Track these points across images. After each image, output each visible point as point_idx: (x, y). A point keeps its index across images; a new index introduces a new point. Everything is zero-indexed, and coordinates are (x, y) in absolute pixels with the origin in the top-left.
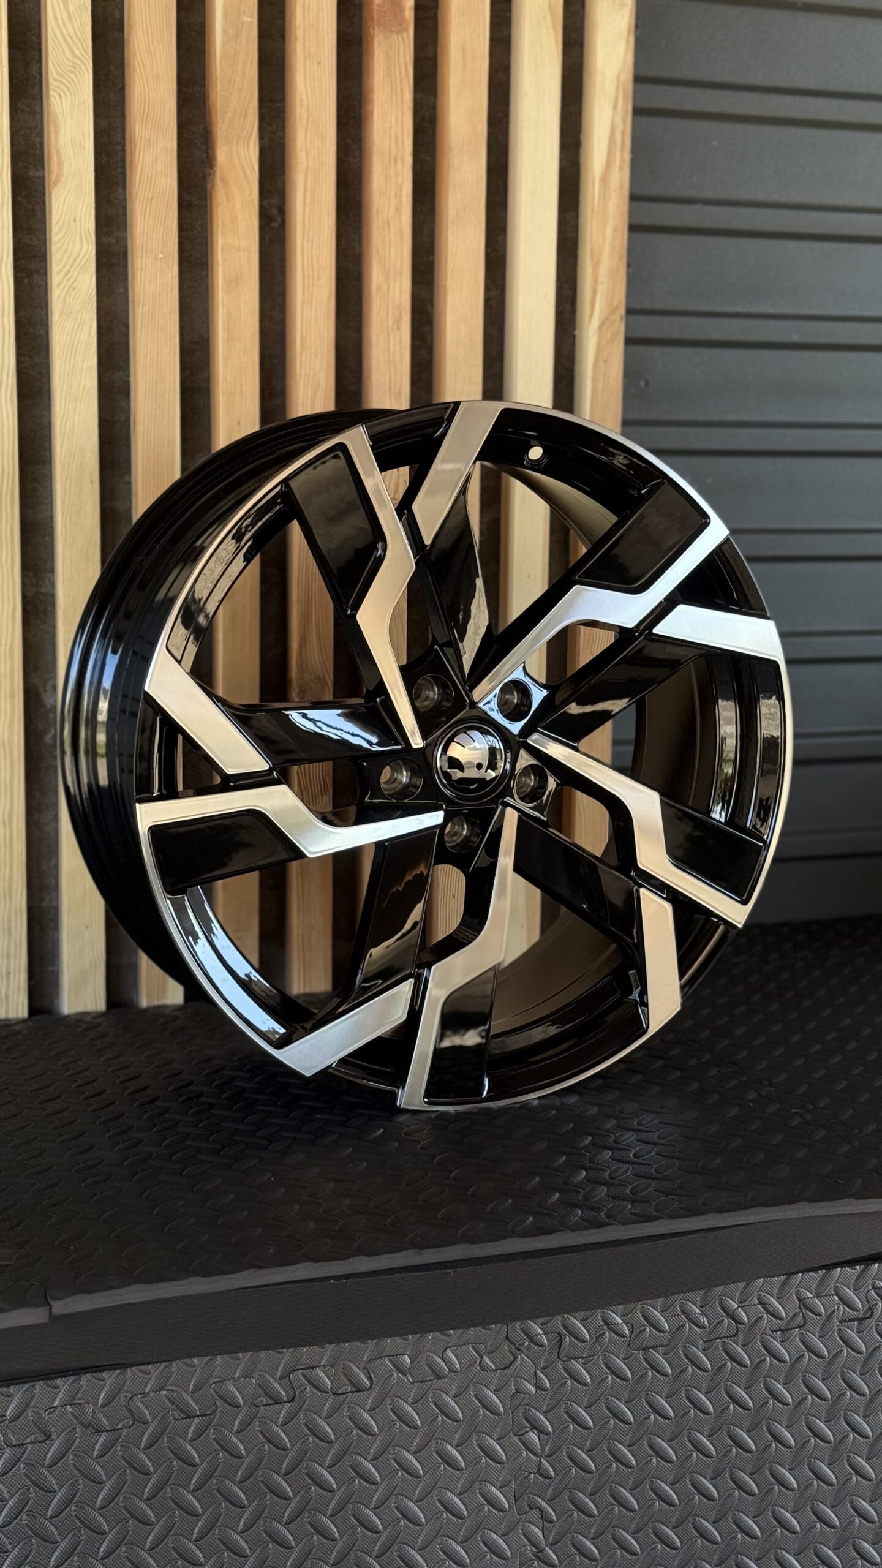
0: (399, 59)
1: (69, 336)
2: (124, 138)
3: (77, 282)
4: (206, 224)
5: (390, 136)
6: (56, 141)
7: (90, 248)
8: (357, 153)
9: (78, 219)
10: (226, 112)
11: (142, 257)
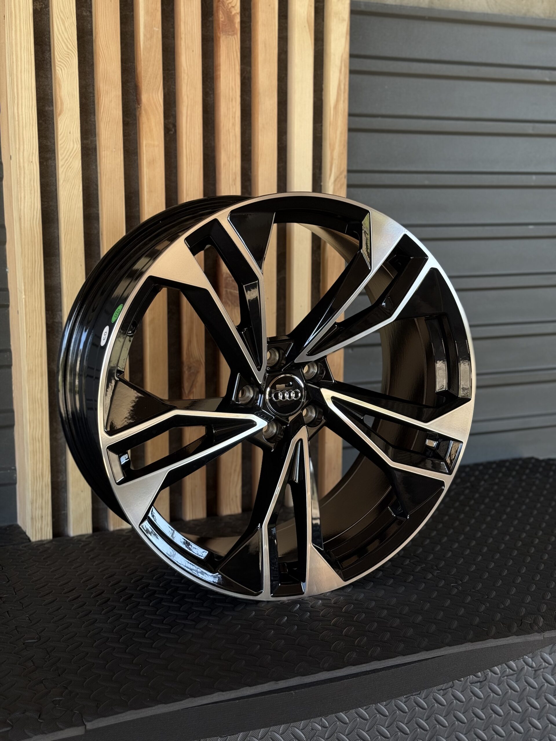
0: (233, 48)
1: (68, 192)
2: (94, 90)
3: (72, 164)
4: (137, 132)
5: (229, 88)
6: (60, 92)
7: (78, 146)
8: (212, 96)
9: (71, 132)
10: (146, 77)
11: (105, 151)
